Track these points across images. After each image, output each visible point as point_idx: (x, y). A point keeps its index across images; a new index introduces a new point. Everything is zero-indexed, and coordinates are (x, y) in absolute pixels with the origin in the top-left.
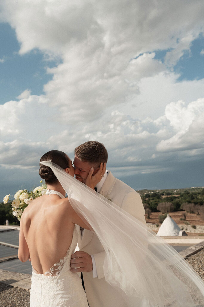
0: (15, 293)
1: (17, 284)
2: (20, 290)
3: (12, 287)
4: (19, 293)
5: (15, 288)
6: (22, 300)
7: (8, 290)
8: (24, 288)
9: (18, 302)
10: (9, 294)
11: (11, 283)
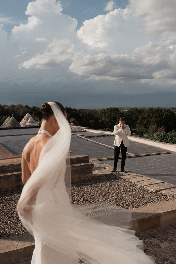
0: (124, 183)
1: (125, 177)
2: (128, 182)
3: (122, 179)
4: (128, 184)
5: (124, 180)
6: (131, 188)
7: (119, 180)
8: (131, 181)
9: (128, 189)
10: (120, 183)
11: (120, 176)
